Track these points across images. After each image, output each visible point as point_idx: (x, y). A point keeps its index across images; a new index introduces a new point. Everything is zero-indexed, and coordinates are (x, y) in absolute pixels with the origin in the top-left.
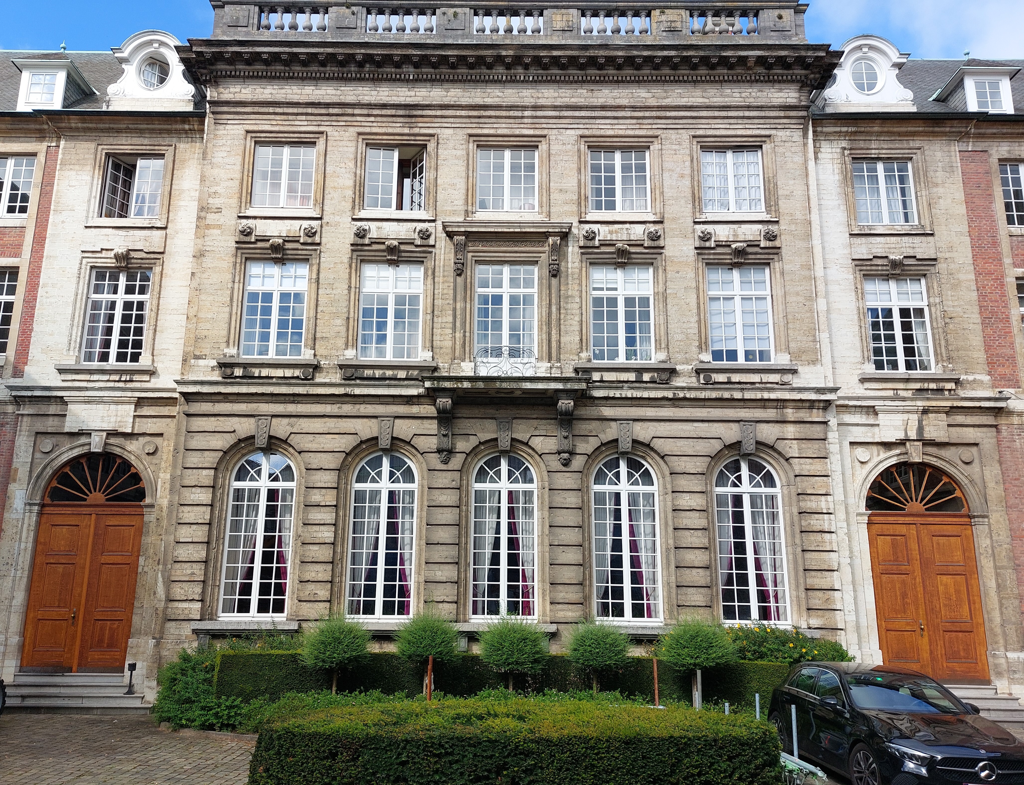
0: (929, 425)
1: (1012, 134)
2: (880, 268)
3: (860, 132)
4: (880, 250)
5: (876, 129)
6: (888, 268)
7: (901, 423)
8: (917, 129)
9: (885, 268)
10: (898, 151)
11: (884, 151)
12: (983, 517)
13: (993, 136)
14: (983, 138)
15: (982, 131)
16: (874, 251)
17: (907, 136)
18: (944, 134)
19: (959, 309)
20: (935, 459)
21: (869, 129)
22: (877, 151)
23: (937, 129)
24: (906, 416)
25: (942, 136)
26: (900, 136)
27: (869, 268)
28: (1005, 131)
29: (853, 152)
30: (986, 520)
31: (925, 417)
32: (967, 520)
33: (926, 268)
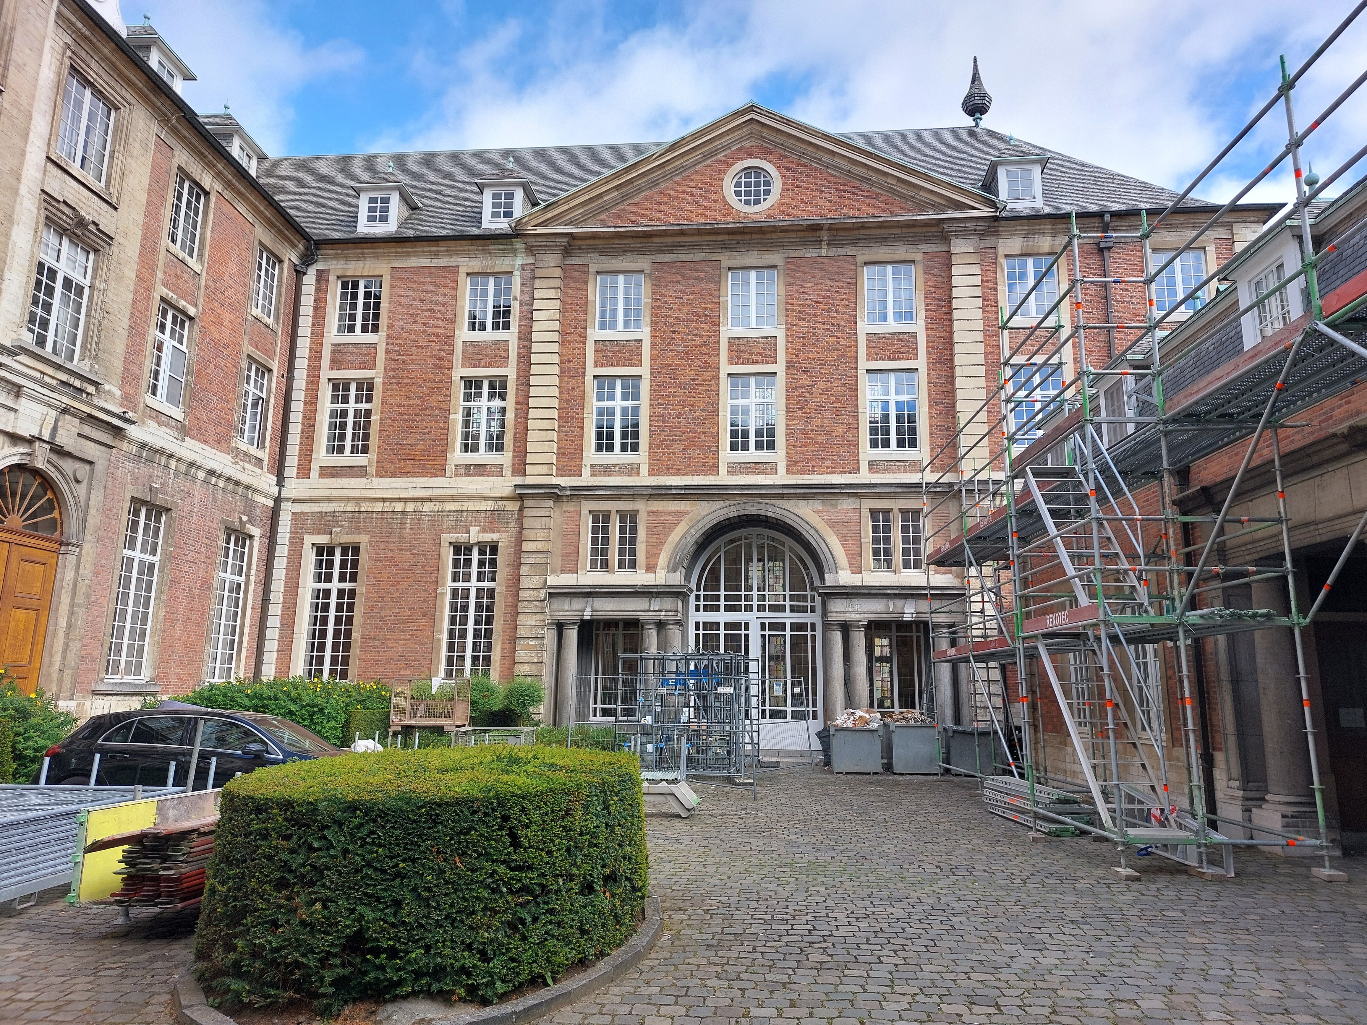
0: (62, 427)
1: (196, 147)
2: (64, 217)
3: (91, 41)
4: (71, 197)
5: (106, 51)
6: (71, 222)
7: (39, 416)
8: (138, 82)
9: (68, 220)
10: (112, 92)
11: (101, 81)
12: (76, 546)
13: (183, 139)
14: (175, 133)
15: (180, 127)
16: (65, 193)
17: (125, 81)
18: (153, 106)
19: (116, 306)
20: (53, 469)
21: (100, 45)
22: (95, 76)
23: (152, 96)
24: (46, 409)
25: (150, 106)
26: (119, 76)
27: (54, 211)
28: (194, 141)
29: (74, 57)
30: (78, 550)
31: (62, 417)
32: (57, 546)
33: (102, 244)
